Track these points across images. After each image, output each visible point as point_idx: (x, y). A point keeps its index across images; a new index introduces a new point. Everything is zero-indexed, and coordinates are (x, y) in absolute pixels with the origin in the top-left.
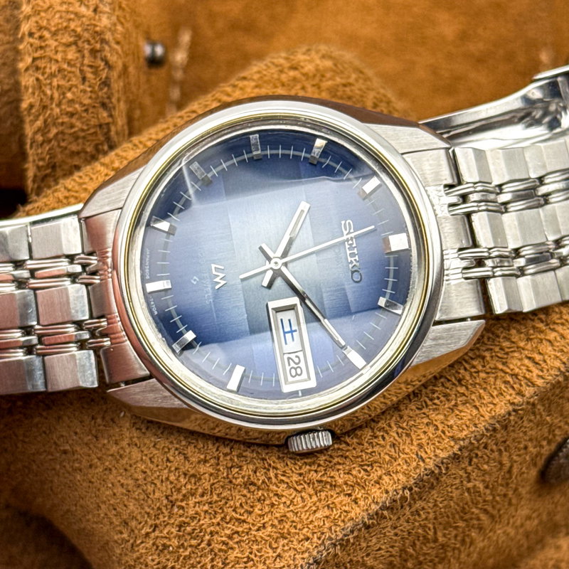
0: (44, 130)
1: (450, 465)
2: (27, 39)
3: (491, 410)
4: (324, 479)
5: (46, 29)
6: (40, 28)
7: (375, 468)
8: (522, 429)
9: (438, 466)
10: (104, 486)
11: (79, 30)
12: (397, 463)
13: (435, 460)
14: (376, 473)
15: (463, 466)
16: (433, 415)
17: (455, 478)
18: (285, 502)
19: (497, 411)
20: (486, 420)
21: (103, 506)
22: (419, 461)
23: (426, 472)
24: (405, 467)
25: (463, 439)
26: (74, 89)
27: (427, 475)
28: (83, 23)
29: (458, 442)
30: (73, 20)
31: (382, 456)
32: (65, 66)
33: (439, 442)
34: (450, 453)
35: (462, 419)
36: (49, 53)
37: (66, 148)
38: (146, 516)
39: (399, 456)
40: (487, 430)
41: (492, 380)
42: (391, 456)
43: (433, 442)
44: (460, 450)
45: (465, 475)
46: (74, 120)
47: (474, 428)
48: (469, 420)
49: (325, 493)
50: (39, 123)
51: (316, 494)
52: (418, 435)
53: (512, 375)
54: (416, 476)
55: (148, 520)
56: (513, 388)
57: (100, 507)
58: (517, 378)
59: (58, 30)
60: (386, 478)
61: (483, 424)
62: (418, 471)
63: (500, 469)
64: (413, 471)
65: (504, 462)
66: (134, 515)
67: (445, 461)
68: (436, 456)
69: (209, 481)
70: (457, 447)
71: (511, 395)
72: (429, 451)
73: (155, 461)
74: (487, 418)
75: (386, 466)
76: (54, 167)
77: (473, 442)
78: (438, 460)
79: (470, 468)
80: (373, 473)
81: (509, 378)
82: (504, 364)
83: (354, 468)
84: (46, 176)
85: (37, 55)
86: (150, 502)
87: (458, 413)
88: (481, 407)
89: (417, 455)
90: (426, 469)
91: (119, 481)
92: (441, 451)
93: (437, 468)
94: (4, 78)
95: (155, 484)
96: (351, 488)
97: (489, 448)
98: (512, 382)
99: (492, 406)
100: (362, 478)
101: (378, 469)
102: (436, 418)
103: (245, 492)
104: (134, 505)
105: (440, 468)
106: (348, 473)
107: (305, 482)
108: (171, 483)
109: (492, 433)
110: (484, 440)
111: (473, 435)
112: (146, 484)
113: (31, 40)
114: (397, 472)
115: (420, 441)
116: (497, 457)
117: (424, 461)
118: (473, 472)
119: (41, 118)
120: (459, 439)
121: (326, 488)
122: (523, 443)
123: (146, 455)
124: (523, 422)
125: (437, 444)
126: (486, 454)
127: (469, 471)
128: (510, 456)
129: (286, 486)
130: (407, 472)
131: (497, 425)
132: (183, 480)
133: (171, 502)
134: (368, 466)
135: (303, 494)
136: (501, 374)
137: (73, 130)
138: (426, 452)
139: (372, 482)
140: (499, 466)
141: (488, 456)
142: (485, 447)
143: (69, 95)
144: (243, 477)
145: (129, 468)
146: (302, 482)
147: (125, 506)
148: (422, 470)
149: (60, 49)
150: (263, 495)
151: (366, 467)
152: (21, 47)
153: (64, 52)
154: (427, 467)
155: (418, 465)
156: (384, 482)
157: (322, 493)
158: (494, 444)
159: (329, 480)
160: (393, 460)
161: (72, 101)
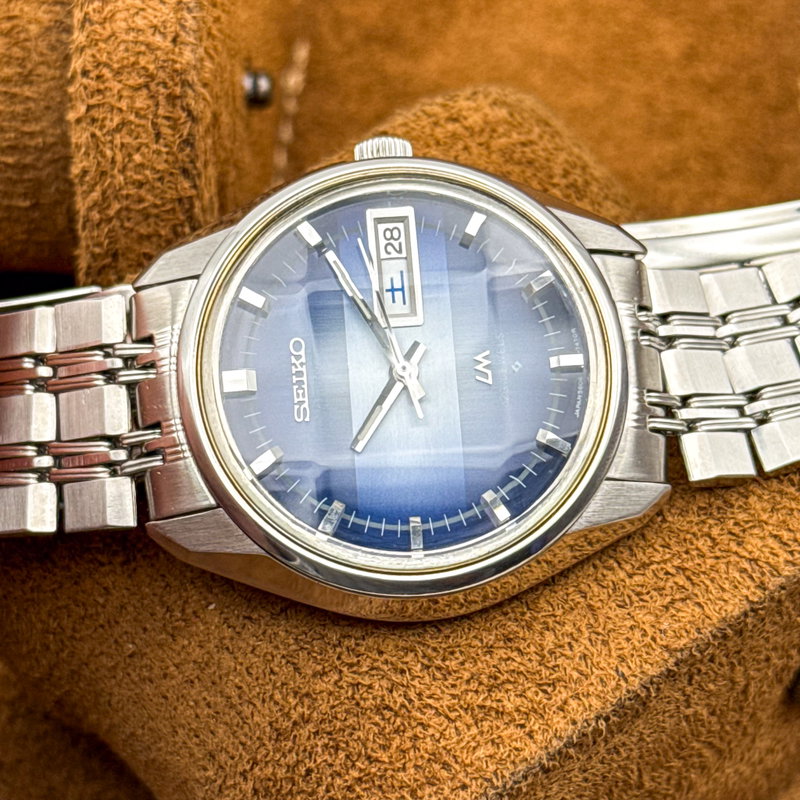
0: (102, 205)
1: (662, 686)
2: (80, 79)
3: (720, 609)
4: (488, 703)
5: (107, 65)
6: (98, 65)
7: (558, 688)
8: (764, 634)
9: (645, 687)
10: (182, 704)
11: (151, 67)
12: (589, 682)
13: (641, 679)
14: (560, 695)
15: (680, 686)
16: (640, 616)
17: (668, 703)
18: (433, 735)
19: (729, 611)
20: (714, 624)
21: (180, 731)
22: (619, 680)
23: (628, 696)
24: (600, 688)
25: (682, 650)
26: (144, 150)
27: (630, 699)
28: (157, 58)
29: (674, 653)
30: (144, 53)
31: (568, 671)
32: (132, 117)
33: (647, 653)
34: (663, 669)
35: (679, 621)
36: (110, 99)
37: (132, 230)
38: (241, 747)
39: (592, 673)
40: (714, 636)
41: (723, 567)
42: (581, 673)
43: (640, 653)
44: (676, 664)
45: (682, 698)
46: (143, 192)
47: (696, 634)
48: (690, 622)
49: (488, 723)
50: (96, 195)
51: (476, 724)
52: (619, 643)
53: (751, 560)
54: (615, 701)
55: (244, 753)
56: (751, 577)
57: (177, 732)
58: (758, 565)
59: (123, 67)
60: (573, 703)
61: (710, 629)
62: (618, 694)
63: (732, 689)
64: (611, 694)
65: (738, 680)
66: (224, 745)
67: (654, 680)
68: (643, 672)
69: (328, 702)
70: (672, 661)
71: (748, 588)
72: (633, 666)
73: (254, 673)
74: (715, 621)
75: (573, 685)
76: (115, 256)
77: (695, 653)
78: (645, 678)
79: (689, 689)
80: (556, 695)
81: (746, 565)
82: (739, 544)
83: (529, 688)
84: (104, 267)
85: (92, 101)
86: (246, 729)
87: (674, 612)
88: (706, 604)
89: (617, 671)
90: (628, 691)
91: (205, 699)
92: (650, 667)
93: (645, 690)
94: (48, 127)
95: (254, 705)
96: (525, 716)
97: (717, 661)
98: (750, 570)
99: (722, 603)
100: (540, 703)
101: (562, 689)
102: (644, 619)
103: (377, 719)
104: (225, 732)
105: (648, 689)
106: (521, 696)
107: (461, 707)
108: (276, 703)
109: (721, 641)
110: (710, 650)
111: (695, 644)
112: (240, 704)
113: (85, 81)
114: (588, 695)
115: (621, 652)
116: (728, 673)
117: (626, 680)
118: (694, 694)
119: (98, 188)
120: (676, 650)
121: (490, 716)
122: (764, 652)
123: (241, 664)
124: (764, 625)
125: (645, 656)
126: (712, 669)
127: (688, 693)
128: (746, 671)
129: (434, 712)
130: (602, 695)
131: (729, 631)
132: (292, 701)
133: (276, 730)
134: (549, 685)
135: (458, 724)
136: (734, 558)
137: (141, 206)
138: (629, 668)
139: (554, 709)
140: (730, 684)
141: (714, 672)
142: (712, 660)
143: (137, 158)
144: (374, 698)
145: (218, 681)
146: (457, 707)
147: (212, 732)
148: (624, 692)
149: (125, 93)
150: (403, 724)
151: (545, 687)
152: (71, 90)
153: (131, 98)
154: (630, 688)
155: (618, 684)
156: (570, 709)
157: (484, 723)
158: (724, 655)
159: (494, 705)
160: (583, 678)
161: (142, 165)
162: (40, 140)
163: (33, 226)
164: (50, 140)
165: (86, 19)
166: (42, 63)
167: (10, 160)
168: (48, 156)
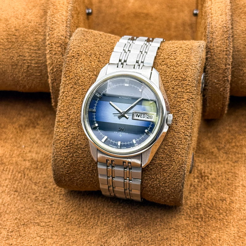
0: (52, 70)
2: (48, 45)
5: (53, 43)
6: (51, 43)
11: (61, 43)
26: (60, 58)
28: (62, 41)
30: (60, 40)
32: (58, 52)
36: (54, 49)
37: (58, 74)
46: (60, 66)
50: (51, 68)
59: (56, 43)
76: (55, 80)
84: (53, 82)
85: (50, 50)
94: (43, 59)
113: (49, 46)
119: (52, 66)
137: (60, 69)
143: (59, 60)
149: (56, 48)
152: (46, 48)
153: (57, 48)
161: (60, 61)
162: (42, 61)
163: (41, 79)
164: (44, 61)
165: (49, 34)
166: (42, 46)
167: (36, 65)
168: (43, 64)
